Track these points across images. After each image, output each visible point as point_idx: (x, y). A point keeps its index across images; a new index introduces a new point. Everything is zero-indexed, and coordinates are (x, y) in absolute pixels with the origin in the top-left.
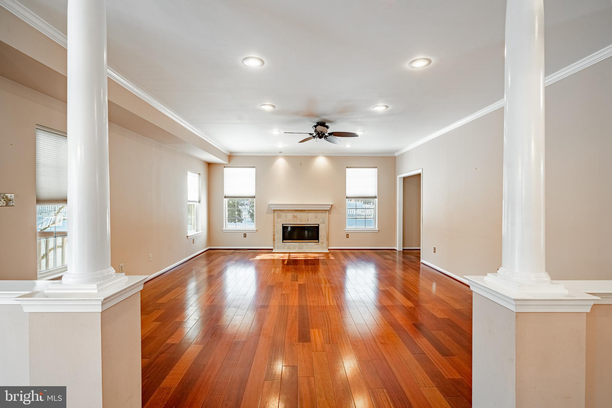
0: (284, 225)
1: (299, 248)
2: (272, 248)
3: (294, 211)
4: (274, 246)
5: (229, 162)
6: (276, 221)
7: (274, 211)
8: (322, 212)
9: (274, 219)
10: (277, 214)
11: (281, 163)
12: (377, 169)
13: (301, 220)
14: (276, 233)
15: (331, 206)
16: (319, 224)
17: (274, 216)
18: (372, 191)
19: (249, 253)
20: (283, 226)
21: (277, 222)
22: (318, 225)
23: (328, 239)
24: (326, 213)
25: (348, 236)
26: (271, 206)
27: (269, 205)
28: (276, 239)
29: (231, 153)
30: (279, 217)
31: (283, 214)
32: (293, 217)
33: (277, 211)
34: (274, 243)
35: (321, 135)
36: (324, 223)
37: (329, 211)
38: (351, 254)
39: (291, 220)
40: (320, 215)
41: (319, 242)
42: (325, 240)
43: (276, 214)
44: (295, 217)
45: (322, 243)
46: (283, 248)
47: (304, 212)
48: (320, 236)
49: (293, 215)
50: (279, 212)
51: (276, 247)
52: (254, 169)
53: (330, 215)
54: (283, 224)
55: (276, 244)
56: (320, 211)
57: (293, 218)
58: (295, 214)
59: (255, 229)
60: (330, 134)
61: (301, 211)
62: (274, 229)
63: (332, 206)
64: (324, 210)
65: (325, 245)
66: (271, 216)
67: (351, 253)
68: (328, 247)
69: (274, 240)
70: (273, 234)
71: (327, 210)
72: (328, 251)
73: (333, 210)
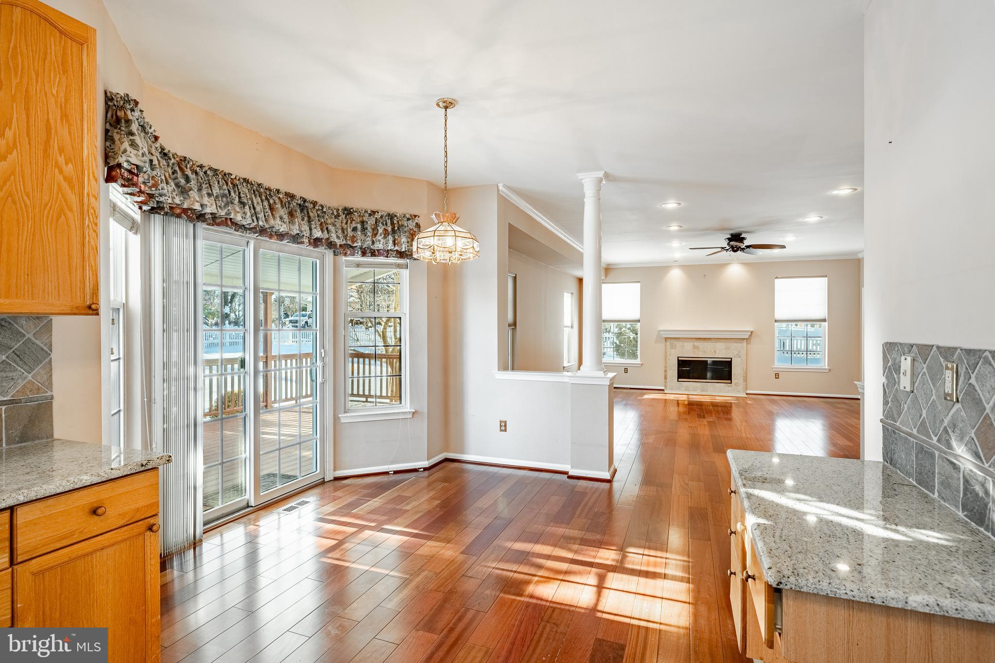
0: (680, 359)
1: (702, 390)
2: (662, 388)
3: (695, 339)
4: (665, 386)
5: (606, 276)
6: (668, 353)
7: (666, 339)
8: (737, 341)
9: (666, 350)
10: (670, 343)
11: (676, 276)
12: (827, 278)
13: (705, 352)
14: (668, 369)
15: (750, 334)
16: (731, 358)
17: (666, 345)
18: (821, 311)
19: (633, 394)
20: (678, 359)
21: (670, 354)
22: (730, 360)
23: (745, 379)
24: (743, 343)
25: (777, 376)
26: (662, 333)
27: (660, 331)
28: (668, 376)
29: (608, 265)
30: (672, 347)
31: (678, 344)
32: (693, 347)
33: (670, 339)
34: (666, 382)
35: (735, 249)
36: (740, 357)
37: (748, 340)
38: (783, 402)
39: (690, 352)
40: (733, 345)
41: (731, 383)
42: (741, 381)
43: (668, 343)
44: (695, 347)
45: (736, 384)
46: (679, 389)
47: (710, 341)
48: (734, 375)
49: (693, 345)
50: (673, 341)
51: (668, 387)
52: (639, 284)
53: (749, 345)
54: (678, 357)
55: (668, 384)
56: (734, 340)
57: (693, 349)
58: (696, 344)
59: (639, 363)
60: (748, 247)
61: (705, 339)
62: (666, 362)
63: (752, 332)
64: (740, 339)
65: (741, 387)
66: (662, 345)
67: (784, 400)
68: (746, 390)
69: (666, 378)
70: (664, 369)
71: (744, 339)
72: (746, 396)
73: (753, 340)
